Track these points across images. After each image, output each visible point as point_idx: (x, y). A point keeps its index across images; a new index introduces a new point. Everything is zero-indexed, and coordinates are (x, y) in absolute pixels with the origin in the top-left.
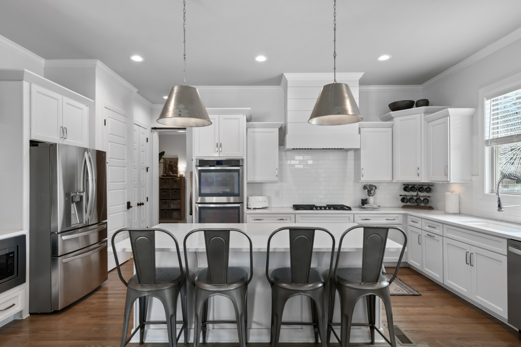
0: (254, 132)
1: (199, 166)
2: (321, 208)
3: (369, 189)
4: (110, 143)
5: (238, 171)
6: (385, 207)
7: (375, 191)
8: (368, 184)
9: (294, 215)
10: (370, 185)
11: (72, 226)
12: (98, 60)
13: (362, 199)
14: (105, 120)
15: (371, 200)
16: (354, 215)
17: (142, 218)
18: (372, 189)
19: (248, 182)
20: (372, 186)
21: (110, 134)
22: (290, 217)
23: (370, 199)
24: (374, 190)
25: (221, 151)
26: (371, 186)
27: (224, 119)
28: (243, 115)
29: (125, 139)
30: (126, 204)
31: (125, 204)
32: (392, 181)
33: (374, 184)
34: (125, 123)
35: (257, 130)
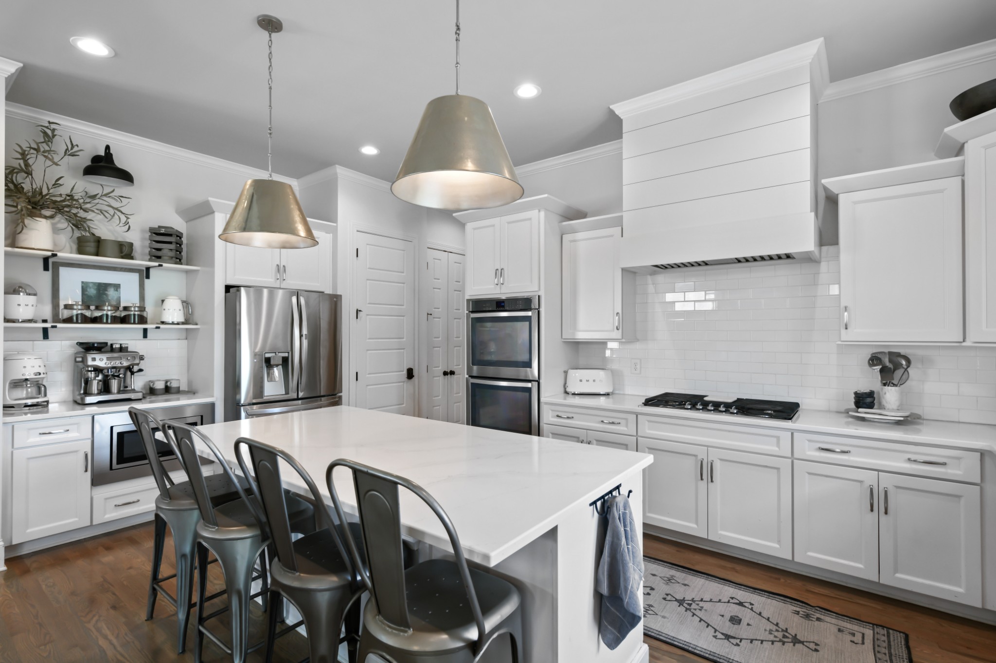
0: (575, 241)
1: (473, 312)
2: (717, 406)
3: (888, 364)
4: (368, 281)
5: (528, 319)
6: (959, 422)
7: (906, 369)
8: (886, 351)
9: (635, 416)
10: (890, 353)
11: (265, 398)
12: (337, 166)
13: (856, 393)
14: (357, 249)
15: (890, 396)
16: (792, 434)
17: (455, 395)
18: (897, 366)
19: (563, 340)
20: (899, 355)
21: (369, 268)
22: (626, 419)
23: (885, 394)
24: (903, 368)
25: (502, 284)
26: (894, 356)
27: (509, 223)
28: (537, 211)
29: (403, 274)
30: (405, 372)
31: (403, 371)
32: (968, 343)
33: (903, 352)
34: (404, 251)
35: (580, 235)
